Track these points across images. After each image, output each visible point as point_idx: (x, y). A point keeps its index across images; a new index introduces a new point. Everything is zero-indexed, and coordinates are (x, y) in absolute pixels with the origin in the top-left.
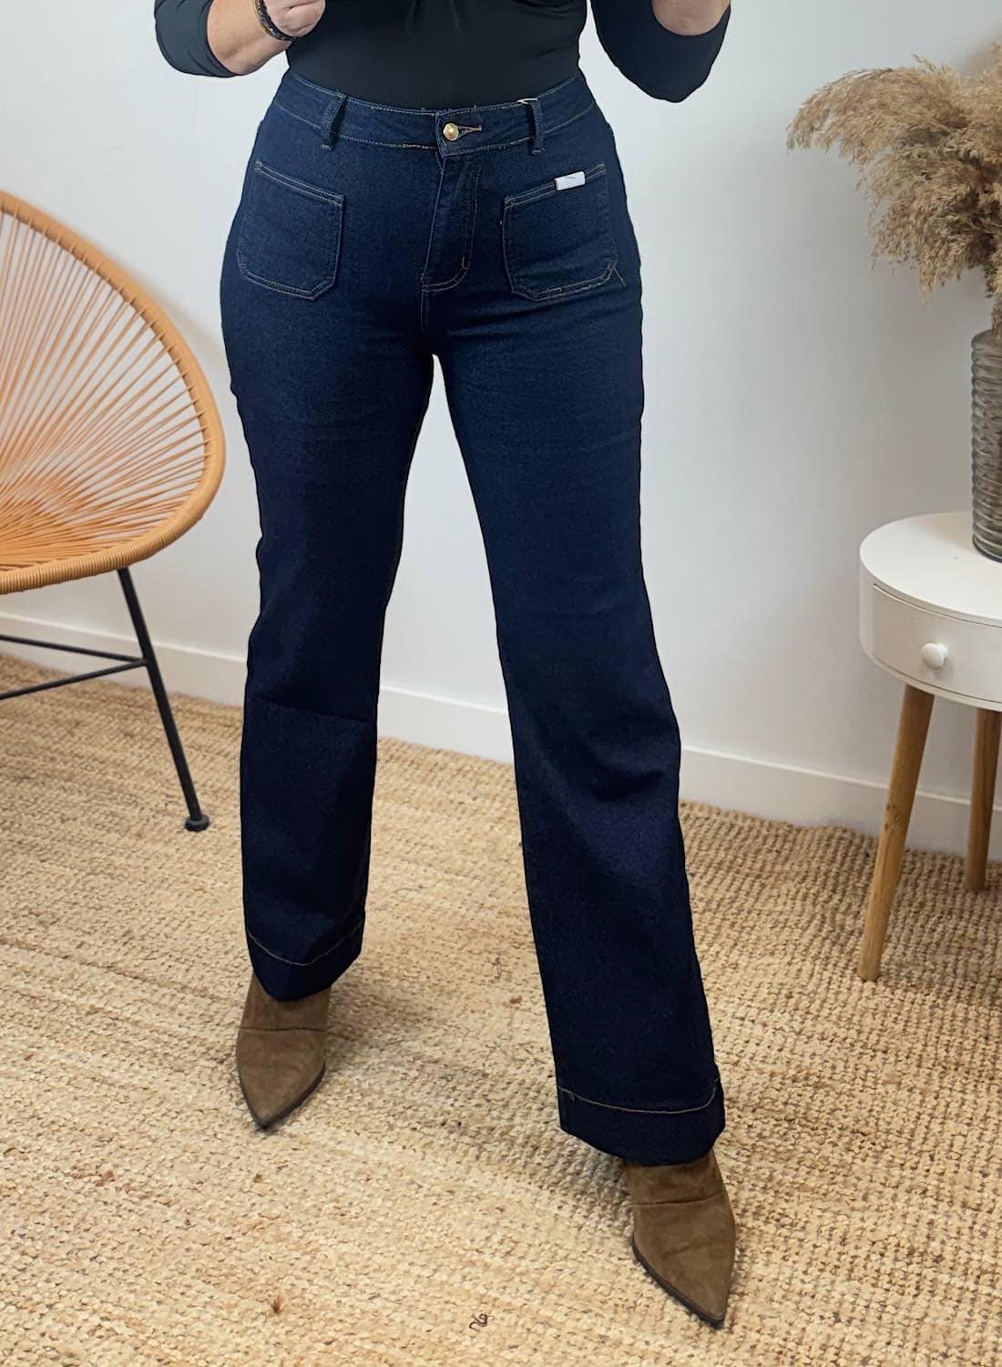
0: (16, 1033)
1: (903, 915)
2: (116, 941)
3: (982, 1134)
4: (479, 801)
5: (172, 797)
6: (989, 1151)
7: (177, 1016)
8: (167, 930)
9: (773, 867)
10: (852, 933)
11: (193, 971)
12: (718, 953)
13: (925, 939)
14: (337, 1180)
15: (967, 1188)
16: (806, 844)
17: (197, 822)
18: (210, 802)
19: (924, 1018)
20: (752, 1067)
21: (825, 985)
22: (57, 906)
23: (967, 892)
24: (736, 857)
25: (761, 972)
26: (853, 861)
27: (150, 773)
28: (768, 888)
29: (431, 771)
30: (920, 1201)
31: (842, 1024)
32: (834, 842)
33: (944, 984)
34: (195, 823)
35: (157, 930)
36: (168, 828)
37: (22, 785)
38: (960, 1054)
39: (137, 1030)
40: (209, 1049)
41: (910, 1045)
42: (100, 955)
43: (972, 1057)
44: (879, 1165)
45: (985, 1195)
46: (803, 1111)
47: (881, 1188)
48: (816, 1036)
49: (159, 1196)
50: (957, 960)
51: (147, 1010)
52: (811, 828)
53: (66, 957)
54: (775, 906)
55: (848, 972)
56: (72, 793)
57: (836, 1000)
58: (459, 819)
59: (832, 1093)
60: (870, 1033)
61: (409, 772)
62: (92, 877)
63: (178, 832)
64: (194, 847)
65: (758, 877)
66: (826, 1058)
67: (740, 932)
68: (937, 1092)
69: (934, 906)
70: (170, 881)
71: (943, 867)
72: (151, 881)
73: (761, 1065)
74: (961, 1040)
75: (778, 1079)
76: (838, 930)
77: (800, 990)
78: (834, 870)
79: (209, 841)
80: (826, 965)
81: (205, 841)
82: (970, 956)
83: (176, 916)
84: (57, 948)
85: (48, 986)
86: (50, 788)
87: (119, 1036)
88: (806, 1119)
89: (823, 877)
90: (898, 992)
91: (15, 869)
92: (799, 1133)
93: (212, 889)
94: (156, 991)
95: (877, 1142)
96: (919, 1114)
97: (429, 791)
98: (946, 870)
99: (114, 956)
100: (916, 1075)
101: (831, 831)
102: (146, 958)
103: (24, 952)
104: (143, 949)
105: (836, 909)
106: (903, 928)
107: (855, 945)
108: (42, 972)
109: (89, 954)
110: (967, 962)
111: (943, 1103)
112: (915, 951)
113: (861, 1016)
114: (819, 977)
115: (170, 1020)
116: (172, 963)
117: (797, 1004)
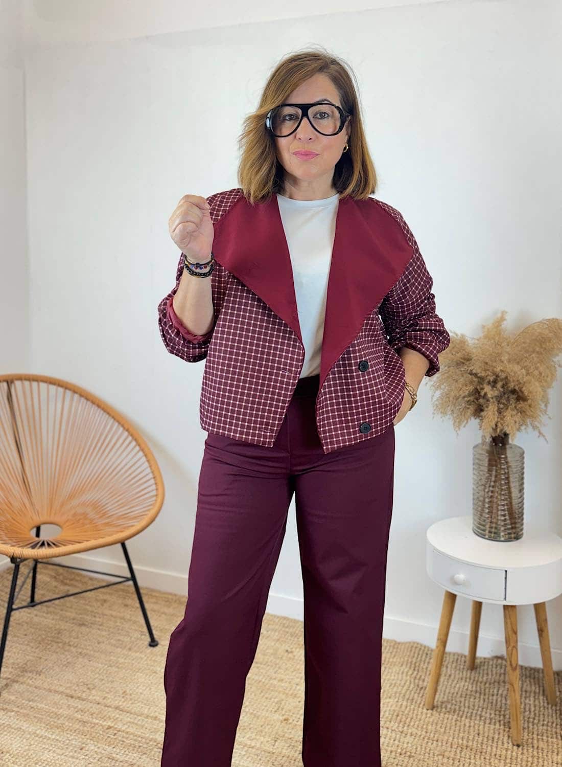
0: (77, 738)
1: (443, 680)
2: (119, 696)
4: (269, 632)
5: (144, 632)
7: (144, 729)
8: (141, 691)
9: (389, 659)
10: (422, 688)
11: (152, 708)
13: (452, 691)
16: (402, 650)
18: (159, 635)
19: (452, 726)
21: (412, 712)
22: (96, 681)
23: (468, 670)
26: (421, 657)
27: (135, 622)
28: (387, 669)
31: (419, 729)
32: (413, 648)
33: (461, 711)
34: (152, 644)
35: (137, 691)
36: (142, 646)
37: (82, 627)
38: (468, 742)
39: (128, 736)
40: (158, 743)
41: (446, 738)
42: (112, 702)
43: (473, 743)
48: (409, 734)
50: (465, 700)
52: (404, 643)
53: (98, 704)
54: (391, 677)
55: (421, 705)
56: (102, 631)
57: (416, 718)
59: (416, 760)
60: (431, 733)
62: (110, 668)
63: (146, 648)
64: (152, 654)
66: (413, 744)
68: (459, 759)
69: (455, 676)
70: (143, 669)
71: (457, 659)
72: (134, 669)
73: (386, 747)
74: (468, 736)
75: (393, 754)
76: (416, 687)
77: (402, 713)
79: (158, 651)
80: (412, 702)
82: (470, 698)
83: (144, 684)
84: (95, 699)
85: (90, 716)
86: (93, 629)
87: (120, 738)
89: (410, 664)
90: (442, 714)
91: (78, 665)
94: (136, 718)
98: (459, 661)
99: (119, 703)
100: (450, 752)
101: (412, 644)
102: (132, 704)
103: (81, 702)
104: (131, 699)
105: (415, 678)
106: (443, 686)
107: (424, 693)
108: (88, 710)
109: (108, 702)
110: (469, 701)
111: (462, 764)
112: (448, 696)
113: (427, 725)
114: (409, 707)
115: (142, 731)
116: (143, 705)
117: (401, 719)
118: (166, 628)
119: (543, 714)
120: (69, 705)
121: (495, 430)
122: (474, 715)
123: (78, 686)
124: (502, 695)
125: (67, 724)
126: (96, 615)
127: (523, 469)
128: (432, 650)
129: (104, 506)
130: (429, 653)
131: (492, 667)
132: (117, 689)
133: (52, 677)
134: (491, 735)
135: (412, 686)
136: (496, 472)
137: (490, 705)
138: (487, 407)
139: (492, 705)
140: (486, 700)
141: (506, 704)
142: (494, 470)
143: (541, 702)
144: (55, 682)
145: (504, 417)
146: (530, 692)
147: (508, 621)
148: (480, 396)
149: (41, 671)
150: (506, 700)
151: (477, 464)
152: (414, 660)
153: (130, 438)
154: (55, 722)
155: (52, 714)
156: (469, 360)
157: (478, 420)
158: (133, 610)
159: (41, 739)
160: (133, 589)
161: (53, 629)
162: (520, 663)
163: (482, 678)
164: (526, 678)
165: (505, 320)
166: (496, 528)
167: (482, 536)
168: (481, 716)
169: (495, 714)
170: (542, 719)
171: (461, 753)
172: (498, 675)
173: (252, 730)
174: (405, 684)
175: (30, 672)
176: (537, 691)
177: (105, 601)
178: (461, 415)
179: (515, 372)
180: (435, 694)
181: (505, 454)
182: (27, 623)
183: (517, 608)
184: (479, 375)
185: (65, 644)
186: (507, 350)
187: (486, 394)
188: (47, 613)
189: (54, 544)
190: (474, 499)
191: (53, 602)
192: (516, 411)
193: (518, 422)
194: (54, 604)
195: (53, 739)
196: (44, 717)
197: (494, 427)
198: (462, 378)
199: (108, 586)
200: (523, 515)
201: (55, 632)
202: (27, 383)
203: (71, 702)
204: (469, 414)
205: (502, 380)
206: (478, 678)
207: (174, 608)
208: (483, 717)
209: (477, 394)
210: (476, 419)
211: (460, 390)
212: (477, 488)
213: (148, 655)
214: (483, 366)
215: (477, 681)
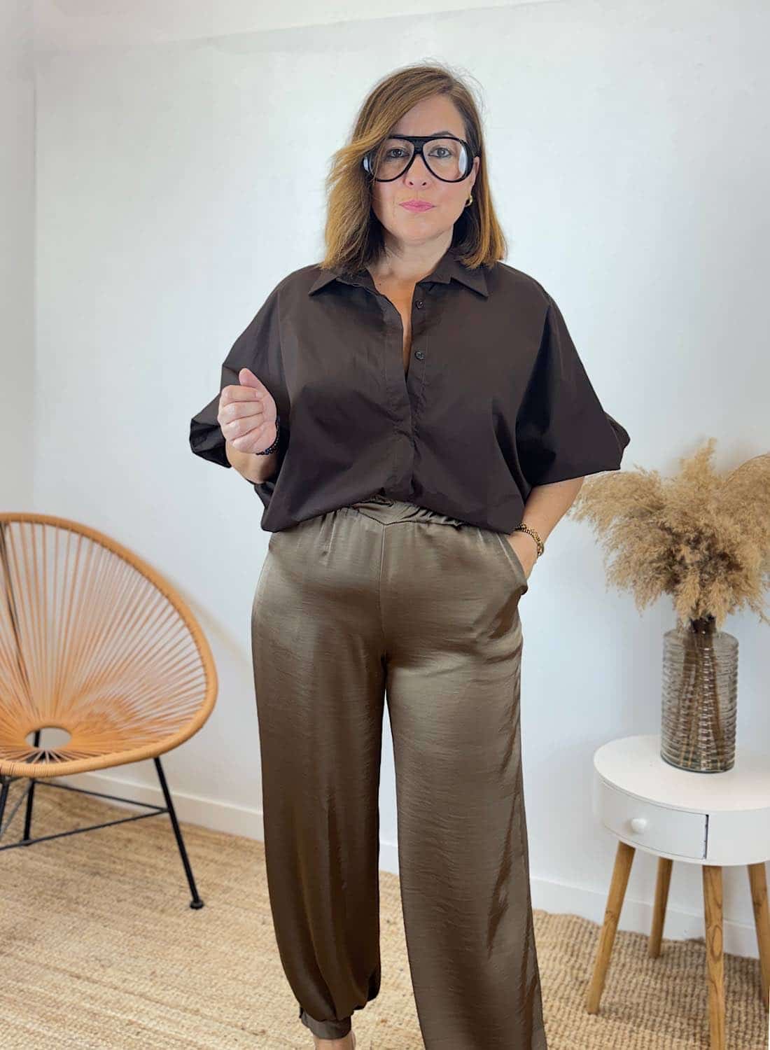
0: (83, 1037)
1: (613, 971)
2: (146, 978)
5: (183, 887)
7: (180, 1027)
8: (176, 972)
10: (582, 982)
11: (192, 998)
13: (626, 987)
16: (555, 924)
17: (197, 904)
18: (204, 890)
19: (625, 1039)
21: (566, 1016)
22: (115, 954)
23: (650, 957)
26: (583, 937)
27: (171, 872)
31: (577, 1041)
32: (571, 924)
33: (638, 1017)
34: (195, 905)
35: (171, 971)
36: (180, 907)
37: (96, 878)
39: (156, 1036)
42: (136, 987)
50: (645, 1002)
51: (163, 1023)
52: (557, 915)
53: (116, 988)
55: (581, 1008)
56: (124, 883)
57: (573, 1025)
62: (133, 937)
63: (186, 910)
64: (194, 919)
69: (631, 966)
72: (168, 940)
76: (574, 980)
80: (568, 1002)
81: (201, 915)
82: (652, 999)
83: (182, 963)
84: (111, 982)
85: (104, 1006)
86: (111, 880)
87: (144, 1039)
89: (566, 947)
90: (610, 1021)
91: (89, 931)
93: (204, 945)
94: (168, 1011)
98: (638, 944)
99: (144, 988)
101: (569, 918)
102: (164, 990)
103: (91, 985)
104: (162, 984)
105: (573, 967)
106: (613, 980)
107: (584, 990)
108: (101, 998)
109: (129, 986)
110: (651, 1003)
112: (620, 995)
113: (588, 1036)
114: (562, 1010)
115: (176, 1030)
116: (179, 993)
117: (550, 1027)
118: (215, 882)
119: (759, 1027)
120: (74, 989)
121: (695, 611)
122: (657, 1025)
123: (87, 962)
124: (698, 995)
125: (70, 1016)
126: (117, 860)
127: (736, 668)
128: (598, 928)
129: (133, 703)
130: (594, 931)
131: (686, 955)
132: (142, 968)
133: (51, 948)
135: (568, 978)
136: (697, 671)
137: (681, 1010)
138: (685, 577)
139: (684, 1011)
140: (676, 1003)
141: (704, 1010)
142: (694, 669)
143: (756, 1008)
144: (55, 955)
145: (710, 592)
146: (741, 994)
147: (710, 888)
148: (676, 560)
149: (36, 939)
150: (705, 1004)
151: (670, 660)
152: (572, 941)
153: (171, 609)
154: (53, 1013)
155: (50, 1001)
156: (660, 508)
157: (671, 596)
158: (169, 854)
159: (32, 1036)
160: (169, 825)
161: (54, 879)
162: (726, 950)
163: (671, 970)
164: (735, 972)
165: (713, 452)
166: (694, 753)
167: (675, 764)
168: (667, 1027)
169: (688, 1024)
170: (756, 1034)
172: (694, 966)
174: (558, 975)
175: (21, 940)
176: (751, 991)
177: (129, 841)
178: (647, 587)
179: (727, 527)
180: (601, 994)
181: (710, 645)
182: (17, 868)
183: (723, 871)
184: (675, 530)
185: (70, 900)
186: (716, 495)
187: (683, 558)
188: (48, 856)
189: (59, 757)
190: (663, 710)
191: (56, 839)
192: (726, 585)
193: (729, 600)
194: (57, 842)
195: (50, 1038)
196: (38, 1004)
197: (694, 606)
198: (650, 535)
199: (134, 819)
200: (734, 735)
201: (57, 883)
202: (27, 526)
203: (78, 984)
204: (658, 586)
205: (707, 539)
206: (665, 970)
207: (228, 855)
208: (670, 1027)
209: (671, 558)
210: (668, 594)
211: (646, 552)
212: (669, 694)
213: (188, 921)
214: (680, 518)
215: (663, 975)
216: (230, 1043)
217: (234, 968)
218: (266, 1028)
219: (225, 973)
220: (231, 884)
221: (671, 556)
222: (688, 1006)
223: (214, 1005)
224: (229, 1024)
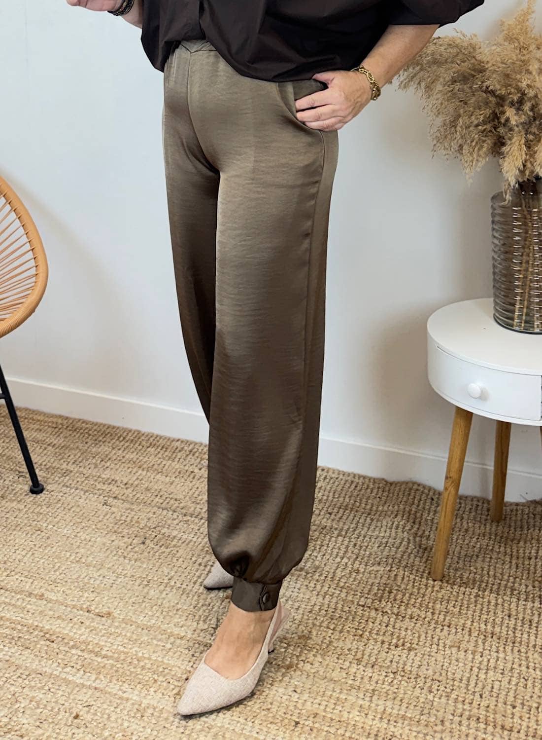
1: (456, 537)
3: (510, 680)
5: (23, 472)
6: (515, 691)
7: (25, 613)
8: (19, 557)
9: (378, 508)
11: (36, 583)
12: (346, 563)
13: (470, 552)
14: (124, 718)
15: (503, 716)
16: (396, 492)
17: (37, 488)
18: (45, 475)
19: (471, 604)
20: (370, 638)
21: (411, 584)
23: (492, 521)
24: (355, 502)
25: (373, 575)
26: (425, 504)
27: (9, 458)
28: (375, 521)
29: (174, 452)
30: (476, 725)
31: (422, 609)
32: (413, 491)
33: (483, 582)
34: (35, 489)
35: (14, 557)
36: (20, 492)
38: (494, 627)
41: (463, 622)
43: (501, 629)
44: (450, 702)
45: (515, 721)
46: (402, 666)
47: (451, 717)
48: (407, 616)
49: (16, 731)
50: (489, 566)
51: (8, 609)
52: (398, 483)
54: (379, 533)
55: (425, 575)
57: (418, 593)
58: (191, 482)
59: (418, 654)
60: (440, 614)
61: (161, 453)
63: (26, 495)
64: (35, 504)
65: (369, 514)
66: (414, 631)
67: (359, 550)
68: (482, 653)
69: (474, 531)
70: (21, 526)
71: (477, 506)
72: (9, 526)
73: (375, 637)
74: (494, 618)
75: (386, 646)
76: (418, 548)
77: (396, 588)
78: (413, 509)
79: (44, 500)
80: (411, 571)
81: (41, 500)
82: (497, 563)
83: (25, 548)
88: (404, 671)
89: (408, 514)
90: (456, 587)
92: (401, 681)
93: (45, 529)
94: (13, 596)
95: (447, 686)
96: (472, 667)
97: (173, 464)
98: (480, 508)
100: (468, 642)
101: (410, 485)
105: (416, 535)
106: (456, 546)
107: (428, 557)
110: (495, 567)
111: (486, 660)
112: (464, 561)
113: (434, 603)
114: (408, 579)
115: (22, 615)
116: (23, 579)
117: (395, 597)
118: (54, 465)
121: (522, 172)
122: (503, 588)
128: (440, 494)
130: (435, 498)
131: (528, 517)
134: (528, 617)
135: (411, 546)
137: (525, 572)
138: (510, 139)
139: (529, 574)
140: (520, 566)
145: (536, 152)
148: (499, 122)
151: (499, 222)
156: (482, 71)
157: (497, 158)
158: (6, 440)
163: (514, 533)
165: (533, 12)
166: (528, 314)
167: (509, 326)
168: (513, 590)
169: (534, 587)
171: (484, 643)
173: (180, 612)
174: (401, 543)
178: (474, 151)
180: (446, 558)
181: (538, 206)
184: (498, 92)
186: (537, 55)
187: (508, 120)
190: (494, 273)
197: (521, 167)
198: (474, 99)
204: (484, 149)
205: (530, 99)
206: (508, 533)
207: (66, 437)
208: (515, 590)
209: (496, 121)
210: (495, 156)
211: (471, 115)
212: (499, 257)
213: (28, 507)
214: (503, 81)
215: (507, 538)
216: (77, 626)
217: (77, 550)
218: (112, 610)
219: (68, 556)
220: (71, 467)
221: (495, 119)
222: (532, 568)
223: (59, 589)
224: (74, 607)
